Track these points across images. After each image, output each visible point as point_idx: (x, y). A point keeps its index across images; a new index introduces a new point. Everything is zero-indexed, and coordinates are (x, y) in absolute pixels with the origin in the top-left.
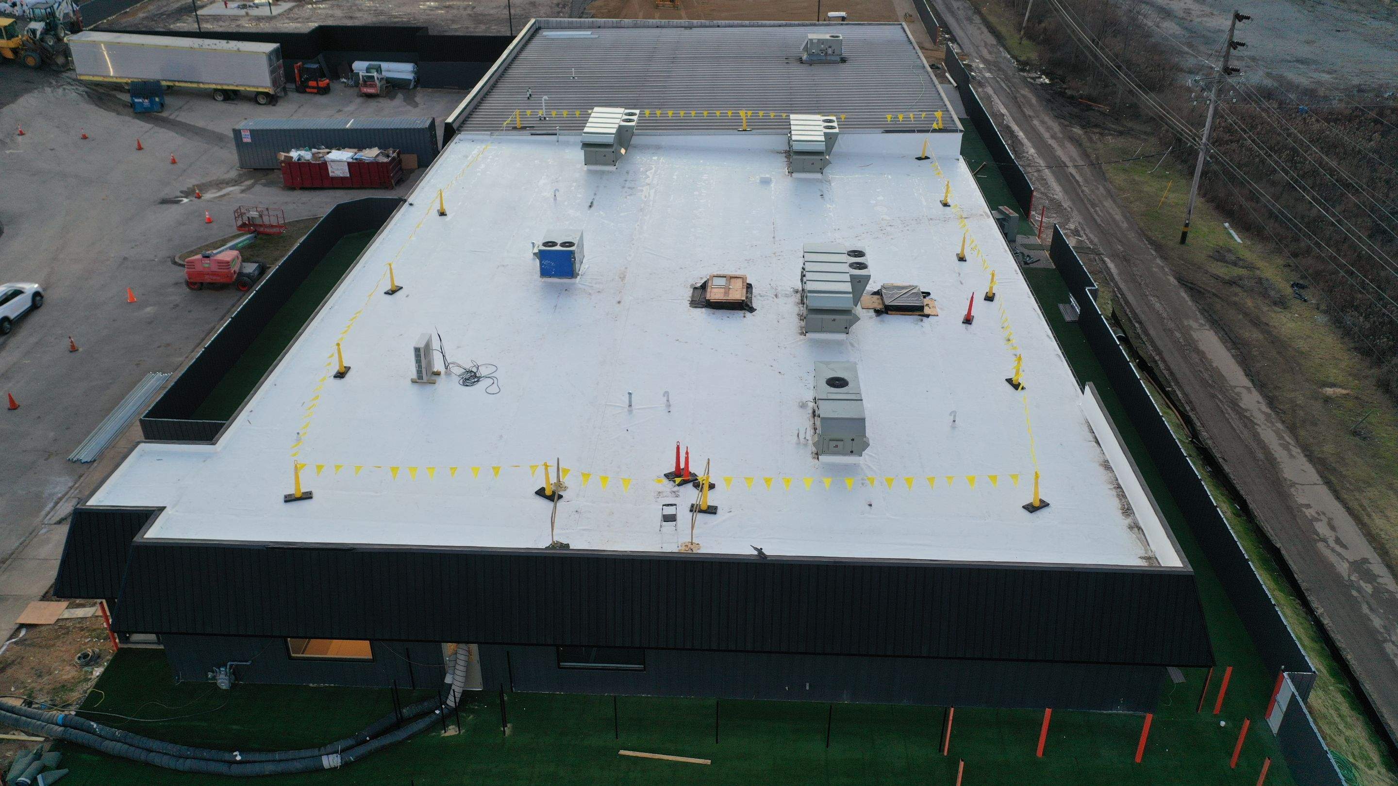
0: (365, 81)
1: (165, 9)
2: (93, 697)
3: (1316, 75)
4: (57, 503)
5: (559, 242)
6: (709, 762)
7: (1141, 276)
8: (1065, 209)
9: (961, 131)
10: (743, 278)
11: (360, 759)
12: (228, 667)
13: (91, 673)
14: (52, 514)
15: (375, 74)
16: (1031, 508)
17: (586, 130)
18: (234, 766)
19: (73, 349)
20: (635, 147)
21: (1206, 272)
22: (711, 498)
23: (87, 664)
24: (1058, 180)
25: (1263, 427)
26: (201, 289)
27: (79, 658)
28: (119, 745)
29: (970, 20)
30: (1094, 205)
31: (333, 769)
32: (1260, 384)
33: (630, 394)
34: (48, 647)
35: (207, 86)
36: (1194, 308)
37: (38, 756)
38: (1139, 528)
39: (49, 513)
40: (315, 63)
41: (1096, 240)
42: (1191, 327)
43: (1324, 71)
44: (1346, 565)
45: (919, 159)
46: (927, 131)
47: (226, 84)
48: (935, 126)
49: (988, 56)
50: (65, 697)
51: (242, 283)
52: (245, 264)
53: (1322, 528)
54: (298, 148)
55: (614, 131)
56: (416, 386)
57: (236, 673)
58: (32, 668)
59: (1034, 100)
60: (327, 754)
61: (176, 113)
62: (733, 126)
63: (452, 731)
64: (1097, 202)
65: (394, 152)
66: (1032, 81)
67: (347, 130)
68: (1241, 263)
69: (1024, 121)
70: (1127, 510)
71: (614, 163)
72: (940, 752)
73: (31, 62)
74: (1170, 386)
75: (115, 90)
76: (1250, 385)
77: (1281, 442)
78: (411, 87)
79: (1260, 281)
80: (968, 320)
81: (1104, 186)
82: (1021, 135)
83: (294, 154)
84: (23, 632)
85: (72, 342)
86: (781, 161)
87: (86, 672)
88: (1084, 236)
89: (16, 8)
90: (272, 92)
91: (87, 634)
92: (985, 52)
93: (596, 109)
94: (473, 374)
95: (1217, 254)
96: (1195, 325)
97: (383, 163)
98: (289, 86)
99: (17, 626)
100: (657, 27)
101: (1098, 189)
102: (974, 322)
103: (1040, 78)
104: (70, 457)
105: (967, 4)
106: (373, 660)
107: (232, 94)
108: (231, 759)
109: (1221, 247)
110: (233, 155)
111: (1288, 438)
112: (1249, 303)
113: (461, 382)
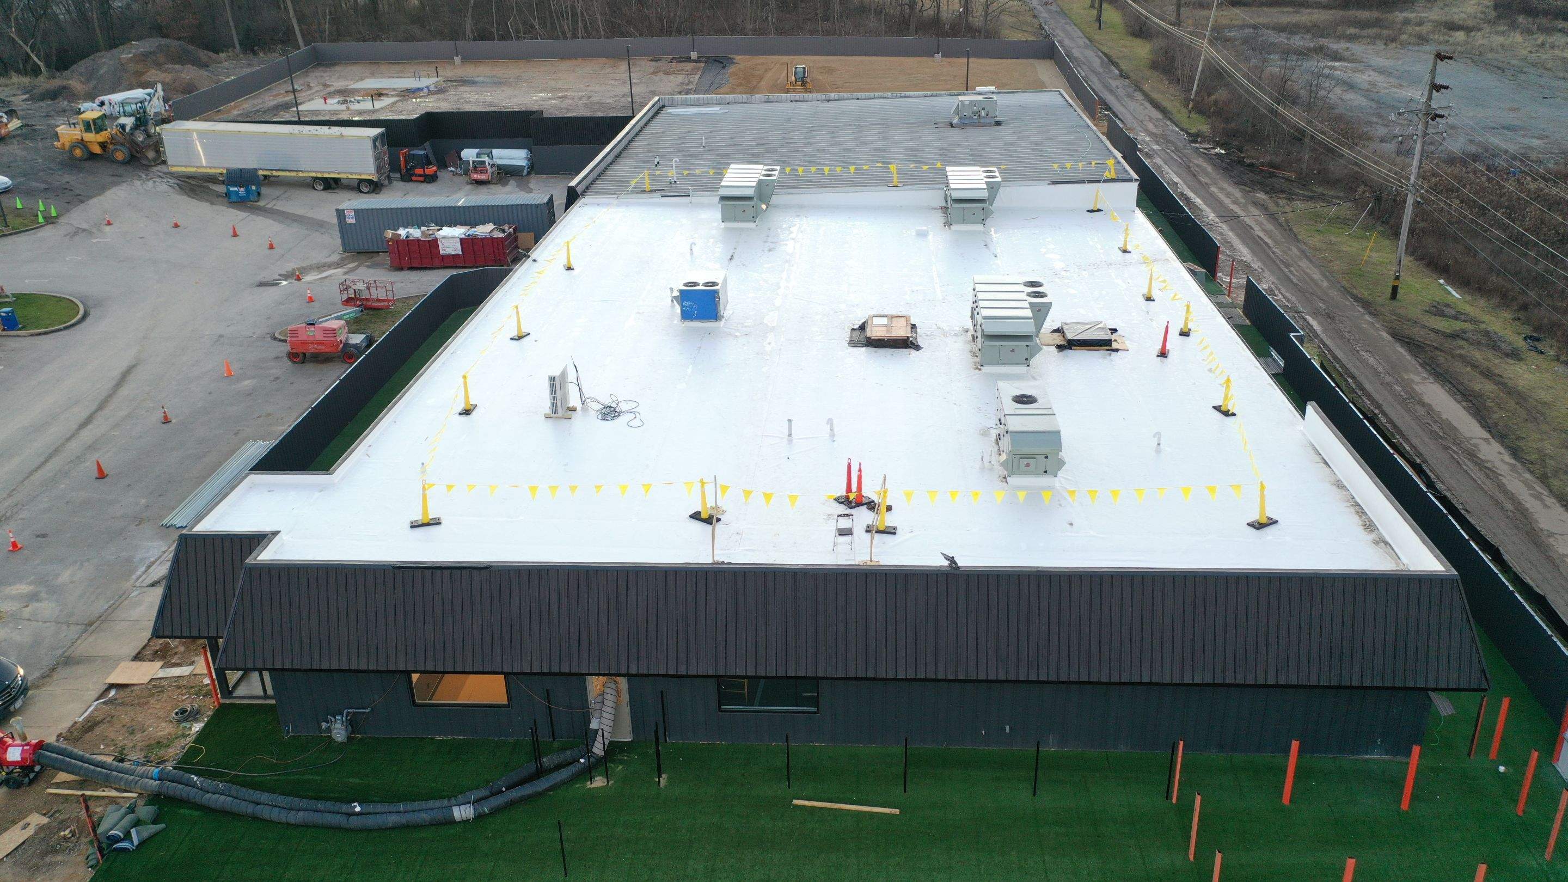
0: (475, 167)
1: (261, 106)
2: (192, 752)
3: (1526, 141)
4: (149, 567)
5: (702, 283)
6: (897, 811)
7: (1349, 332)
8: (1256, 270)
9: (1136, 180)
10: (907, 318)
11: (495, 812)
12: (345, 715)
13: (190, 728)
14: (144, 577)
15: (486, 159)
16: (1258, 526)
17: (723, 184)
18: (352, 818)
19: (166, 421)
20: (775, 207)
21: (1424, 327)
22: (890, 520)
23: (186, 720)
24: (1245, 242)
25: (1509, 477)
26: (303, 361)
27: (177, 714)
28: (223, 797)
29: (1131, 97)
30: (1288, 266)
31: (465, 822)
32: (1500, 434)
33: (790, 421)
34: (140, 704)
35: (306, 175)
36: (1414, 362)
37: (131, 810)
38: (1386, 543)
39: (140, 576)
40: (421, 150)
41: (1294, 299)
42: (1413, 381)
43: (1533, 137)
45: (1091, 211)
46: (1099, 181)
47: (326, 172)
48: (1107, 175)
49: (1155, 130)
50: (161, 754)
51: (347, 353)
52: (351, 335)
54: (405, 227)
55: (754, 184)
56: (550, 422)
57: (353, 724)
58: (124, 726)
59: (1210, 169)
60: (459, 805)
61: (274, 202)
62: (883, 180)
63: (599, 782)
64: (1290, 262)
65: (510, 228)
66: (1205, 151)
67: (459, 207)
68: (1463, 317)
69: (1202, 189)
70: (1370, 526)
71: (754, 219)
72: (1167, 798)
73: (119, 156)
74: (1396, 438)
75: (209, 182)
76: (1488, 436)
77: (1532, 492)
79: (1487, 334)
80: (1163, 354)
81: (1299, 249)
82: (1198, 201)
83: (402, 232)
84: (112, 693)
85: (165, 413)
86: (939, 218)
87: (184, 728)
88: (1280, 295)
89: (104, 107)
90: (376, 179)
91: (184, 691)
92: (1150, 126)
93: (732, 166)
94: (612, 409)
95: (1434, 309)
96: (1417, 379)
97: (497, 238)
98: (392, 175)
99: (106, 687)
100: (791, 101)
101: (1290, 249)
102: (1170, 355)
103: (1214, 148)
104: (164, 522)
105: (1127, 82)
106: (508, 706)
107: (332, 182)
108: (349, 811)
109: (1438, 303)
110: (335, 240)
111: (1539, 488)
112: (1477, 355)
113: (600, 417)
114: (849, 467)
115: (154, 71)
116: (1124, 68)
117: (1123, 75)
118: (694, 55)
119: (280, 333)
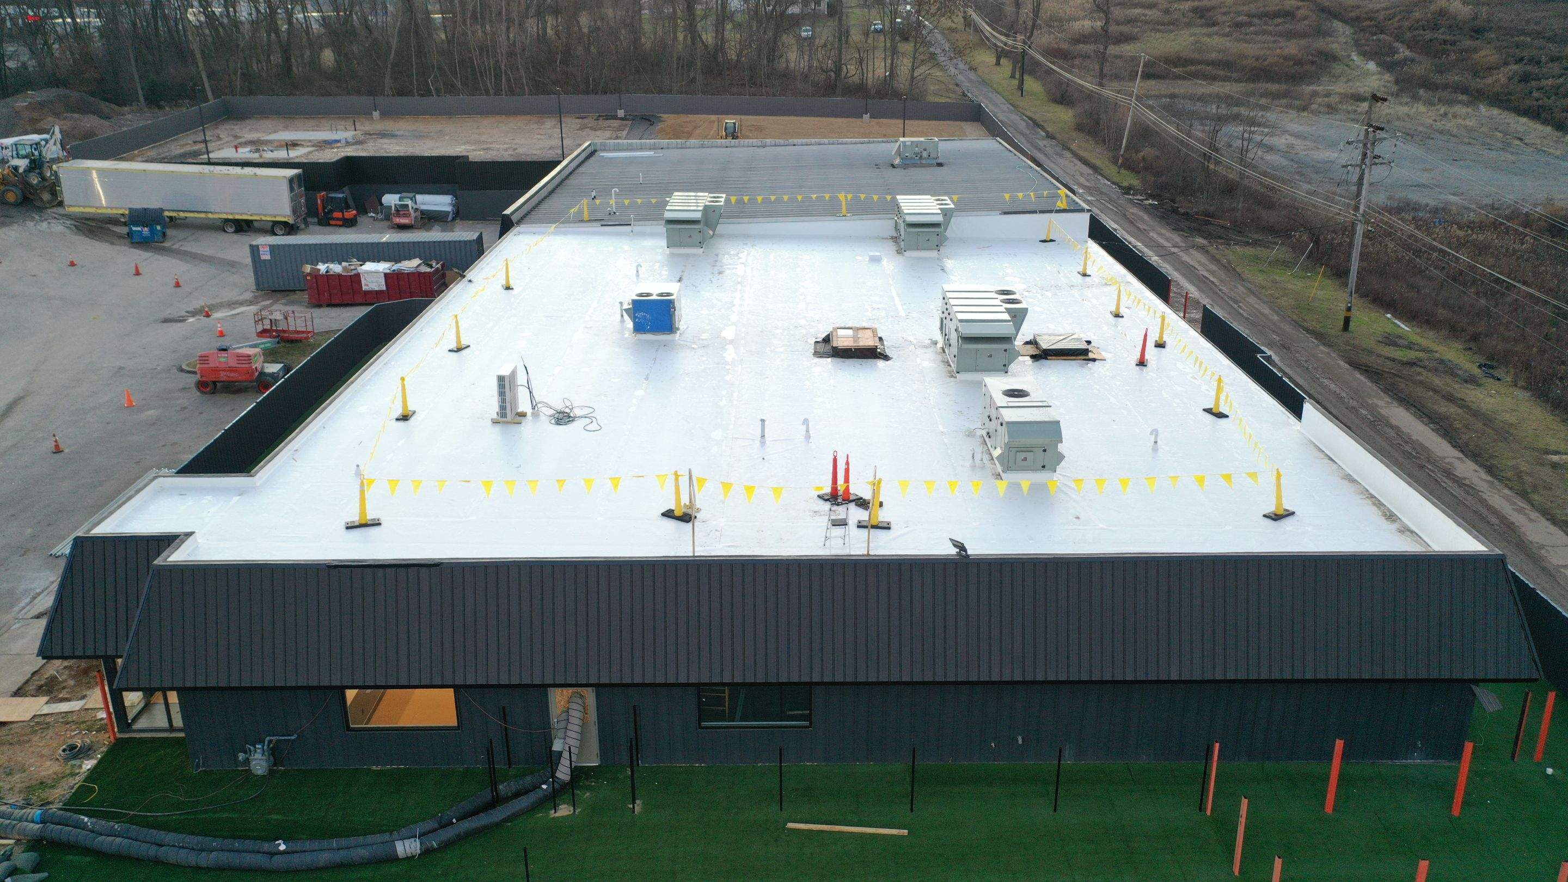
0: (397, 211)
1: (167, 154)
2: (82, 791)
3: (1442, 197)
4: (34, 598)
5: (655, 293)
6: (905, 832)
7: (1306, 361)
9: (1087, 211)
10: (874, 331)
11: (446, 846)
12: (266, 743)
13: (80, 767)
14: (28, 608)
15: (409, 203)
16: (1276, 517)
17: (668, 208)
18: (276, 858)
19: (58, 450)
20: (721, 236)
21: (1380, 356)
22: (883, 516)
23: (75, 757)
24: (1191, 282)
25: (1489, 493)
26: (213, 393)
27: (64, 750)
28: (118, 840)
29: (1061, 155)
30: (1236, 302)
31: (410, 858)
32: (1472, 454)
33: (763, 421)
34: (20, 743)
35: (216, 216)
36: (1375, 388)
37: (6, 858)
38: (1412, 532)
39: (24, 608)
40: (340, 193)
42: (1377, 406)
43: (1450, 194)
45: (1044, 241)
46: (1051, 211)
47: (238, 214)
48: (1059, 206)
49: (1088, 184)
50: (44, 795)
51: (263, 381)
52: (266, 365)
54: (324, 262)
55: (701, 208)
56: (498, 428)
57: (275, 754)
59: (1146, 217)
60: (402, 839)
61: (180, 243)
62: (831, 210)
63: (564, 810)
64: (1238, 298)
65: (438, 263)
66: (1139, 202)
67: (383, 243)
69: (1140, 233)
70: (1390, 517)
71: (701, 244)
72: (1200, 810)
73: (11, 197)
75: (109, 223)
76: (1461, 455)
77: (1515, 507)
78: (449, 219)
79: (1442, 362)
80: (1142, 363)
81: (1243, 285)
82: (1139, 245)
83: (322, 267)
85: (56, 441)
86: (891, 246)
87: (73, 766)
90: (291, 221)
91: (73, 727)
92: (1082, 180)
93: (676, 194)
94: (566, 414)
95: (1386, 340)
96: (1380, 403)
97: (425, 273)
98: (310, 220)
100: (727, 147)
101: (1236, 287)
102: (1150, 365)
103: (1147, 200)
104: (53, 552)
105: (1054, 142)
106: (458, 728)
107: (243, 224)
108: (272, 850)
109: (1389, 334)
110: (248, 279)
111: (1521, 503)
112: (1437, 381)
113: (553, 421)
114: (835, 460)
115: (50, 119)
116: (1049, 130)
117: (1050, 136)
118: (621, 113)
119: (187, 365)
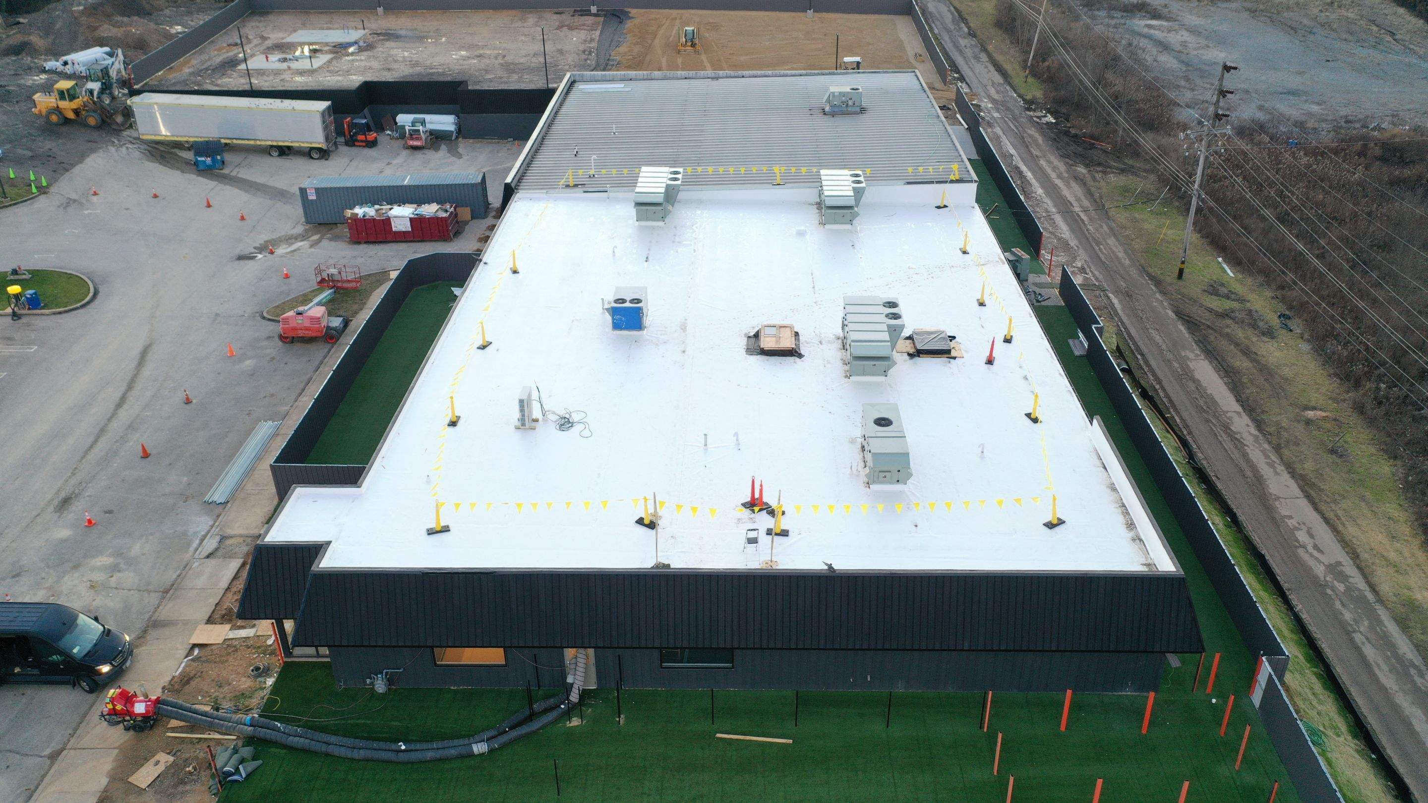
0: (411, 135)
1: (209, 63)
2: (270, 702)
3: (1306, 106)
4: (202, 540)
5: (628, 299)
6: (791, 741)
7: (1142, 311)
8: (1072, 248)
9: (976, 181)
10: (790, 327)
11: (503, 746)
12: (384, 674)
13: (265, 683)
14: (200, 549)
15: (421, 128)
16: (1050, 526)
17: (638, 190)
18: (401, 754)
19: (188, 401)
20: (680, 202)
21: (1201, 306)
22: (784, 524)
23: (260, 676)
24: (1065, 220)
25: (1252, 447)
26: (292, 343)
27: (252, 671)
28: (302, 740)
29: (977, 58)
30: (1098, 244)
31: (482, 755)
32: (1249, 408)
33: (705, 435)
34: (222, 662)
35: (263, 143)
36: (1191, 340)
37: (236, 751)
38: (1141, 540)
39: (197, 549)
40: (361, 118)
41: (1101, 277)
42: (1188, 358)
43: (1314, 103)
44: (1322, 568)
45: (939, 207)
46: (946, 182)
47: (281, 141)
48: (952, 177)
49: (996, 96)
50: (246, 703)
51: (331, 337)
52: (331, 318)
53: (1302, 536)
54: (362, 204)
55: (663, 190)
56: (519, 432)
57: (390, 681)
58: (213, 680)
59: (1040, 140)
60: (476, 743)
61: (237, 170)
62: (768, 180)
63: (575, 722)
64: (1101, 240)
65: (451, 207)
66: (1038, 120)
67: (406, 186)
68: (1233, 296)
69: (1032, 160)
70: (1131, 525)
71: (663, 218)
72: (980, 728)
73: (92, 121)
74: (1170, 413)
75: (176, 148)
76: (1240, 409)
77: (1268, 461)
78: (453, 138)
79: (1250, 312)
80: (990, 362)
81: (1108, 225)
82: (1029, 175)
83: (359, 211)
84: (196, 652)
85: (187, 395)
87: (260, 682)
88: (1090, 274)
90: (324, 147)
91: (253, 651)
92: (993, 92)
93: (644, 169)
94: (566, 420)
95: (1211, 288)
96: (1191, 356)
97: (442, 218)
98: (338, 142)
99: (191, 646)
100: (686, 78)
101: (1101, 227)
102: (996, 363)
103: (1045, 116)
104: (206, 499)
105: (974, 41)
106: (506, 665)
107: (286, 150)
108: (397, 749)
109: (1215, 282)
110: (297, 211)
111: (1274, 457)
112: (1240, 333)
113: (558, 427)
114: (753, 482)
115: (106, 26)
116: (972, 25)
117: (972, 34)
118: (594, 9)
119: (268, 312)
